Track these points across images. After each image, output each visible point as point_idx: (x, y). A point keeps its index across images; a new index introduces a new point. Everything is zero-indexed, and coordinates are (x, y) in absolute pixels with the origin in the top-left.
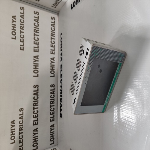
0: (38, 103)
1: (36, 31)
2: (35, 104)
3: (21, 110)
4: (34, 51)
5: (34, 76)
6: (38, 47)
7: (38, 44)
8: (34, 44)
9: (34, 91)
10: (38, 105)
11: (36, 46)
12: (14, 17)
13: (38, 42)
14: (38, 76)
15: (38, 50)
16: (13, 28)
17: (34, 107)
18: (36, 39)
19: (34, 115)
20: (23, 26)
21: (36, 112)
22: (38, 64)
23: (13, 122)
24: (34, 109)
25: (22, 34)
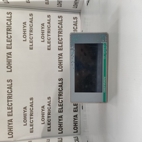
0: (62, 94)
1: (60, 32)
2: (60, 95)
3: (49, 98)
4: (59, 50)
5: (59, 71)
6: (62, 46)
7: (62, 43)
8: (59, 43)
9: (59, 83)
10: (62, 96)
11: (60, 45)
12: (43, 25)
13: (62, 42)
14: (62, 71)
15: (62, 48)
16: (42, 33)
17: (59, 97)
18: (60, 39)
19: (59, 104)
20: (49, 30)
21: (60, 101)
22: (62, 60)
23: (43, 107)
24: (59, 98)
25: (49, 37)
